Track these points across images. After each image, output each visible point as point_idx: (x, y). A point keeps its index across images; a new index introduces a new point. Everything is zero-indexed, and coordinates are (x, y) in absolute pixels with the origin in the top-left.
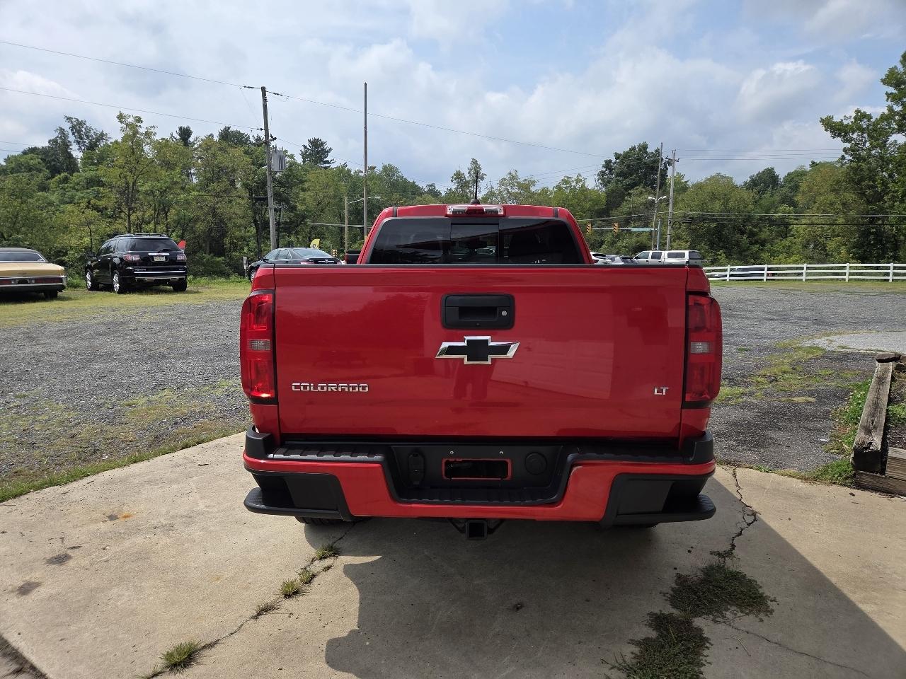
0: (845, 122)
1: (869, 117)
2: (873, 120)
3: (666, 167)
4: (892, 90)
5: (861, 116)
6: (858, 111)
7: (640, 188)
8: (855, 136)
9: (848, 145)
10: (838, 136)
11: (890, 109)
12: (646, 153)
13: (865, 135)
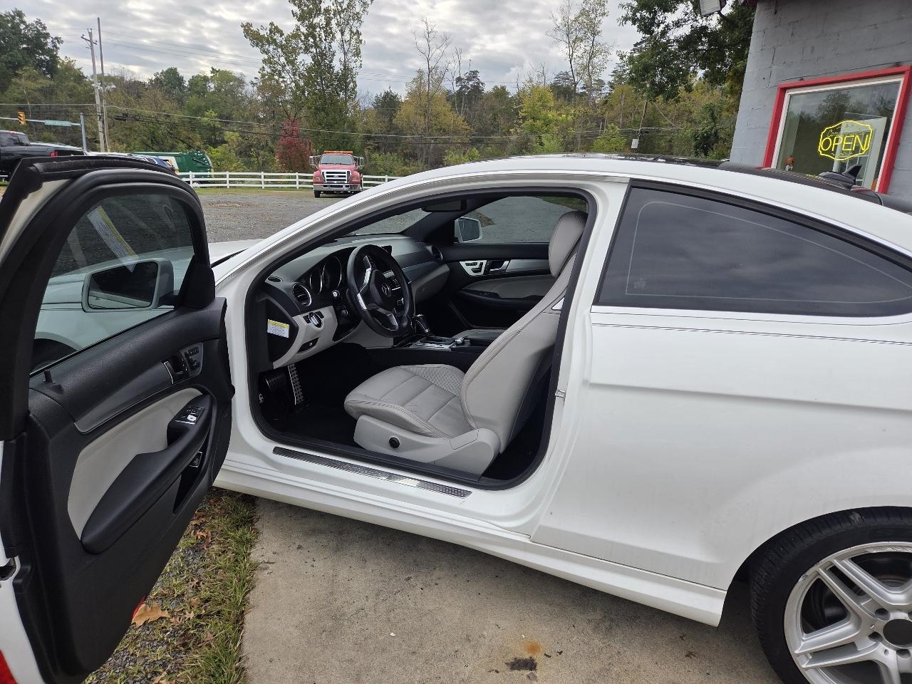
0: (262, 33)
1: (282, 35)
2: (285, 35)
3: (55, 46)
4: (296, 9)
5: (275, 30)
6: (272, 24)
7: (29, 70)
8: (271, 48)
9: (266, 57)
10: (257, 45)
11: (298, 29)
12: (24, 22)
13: (280, 50)
